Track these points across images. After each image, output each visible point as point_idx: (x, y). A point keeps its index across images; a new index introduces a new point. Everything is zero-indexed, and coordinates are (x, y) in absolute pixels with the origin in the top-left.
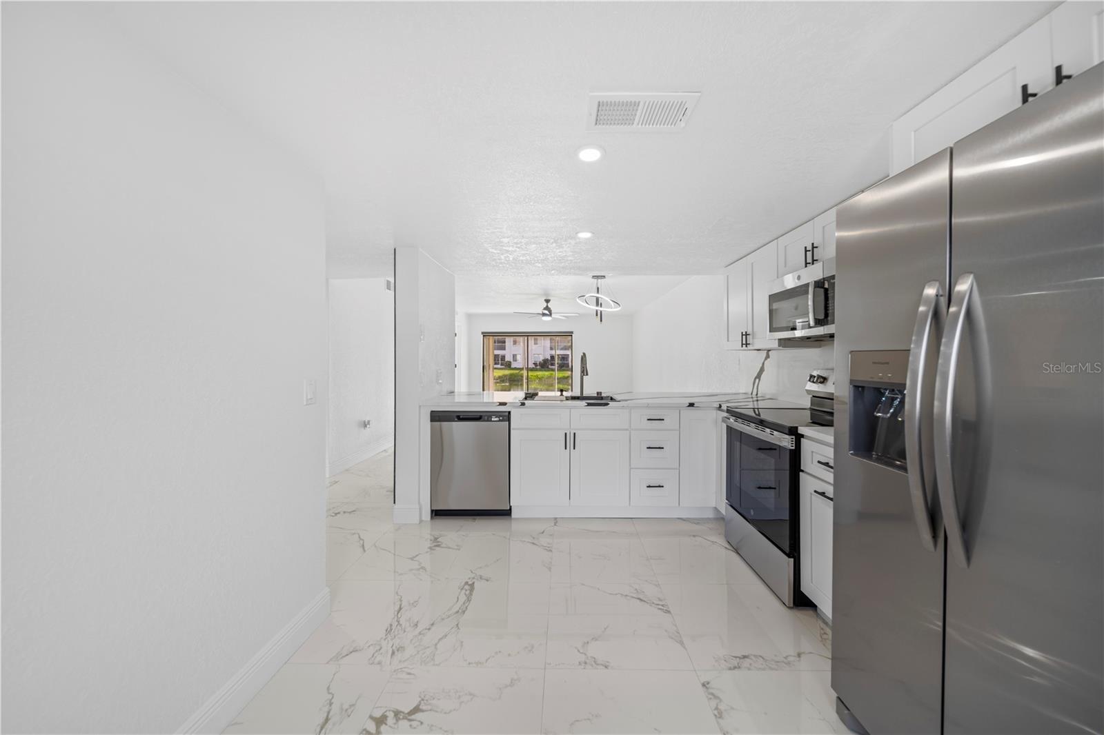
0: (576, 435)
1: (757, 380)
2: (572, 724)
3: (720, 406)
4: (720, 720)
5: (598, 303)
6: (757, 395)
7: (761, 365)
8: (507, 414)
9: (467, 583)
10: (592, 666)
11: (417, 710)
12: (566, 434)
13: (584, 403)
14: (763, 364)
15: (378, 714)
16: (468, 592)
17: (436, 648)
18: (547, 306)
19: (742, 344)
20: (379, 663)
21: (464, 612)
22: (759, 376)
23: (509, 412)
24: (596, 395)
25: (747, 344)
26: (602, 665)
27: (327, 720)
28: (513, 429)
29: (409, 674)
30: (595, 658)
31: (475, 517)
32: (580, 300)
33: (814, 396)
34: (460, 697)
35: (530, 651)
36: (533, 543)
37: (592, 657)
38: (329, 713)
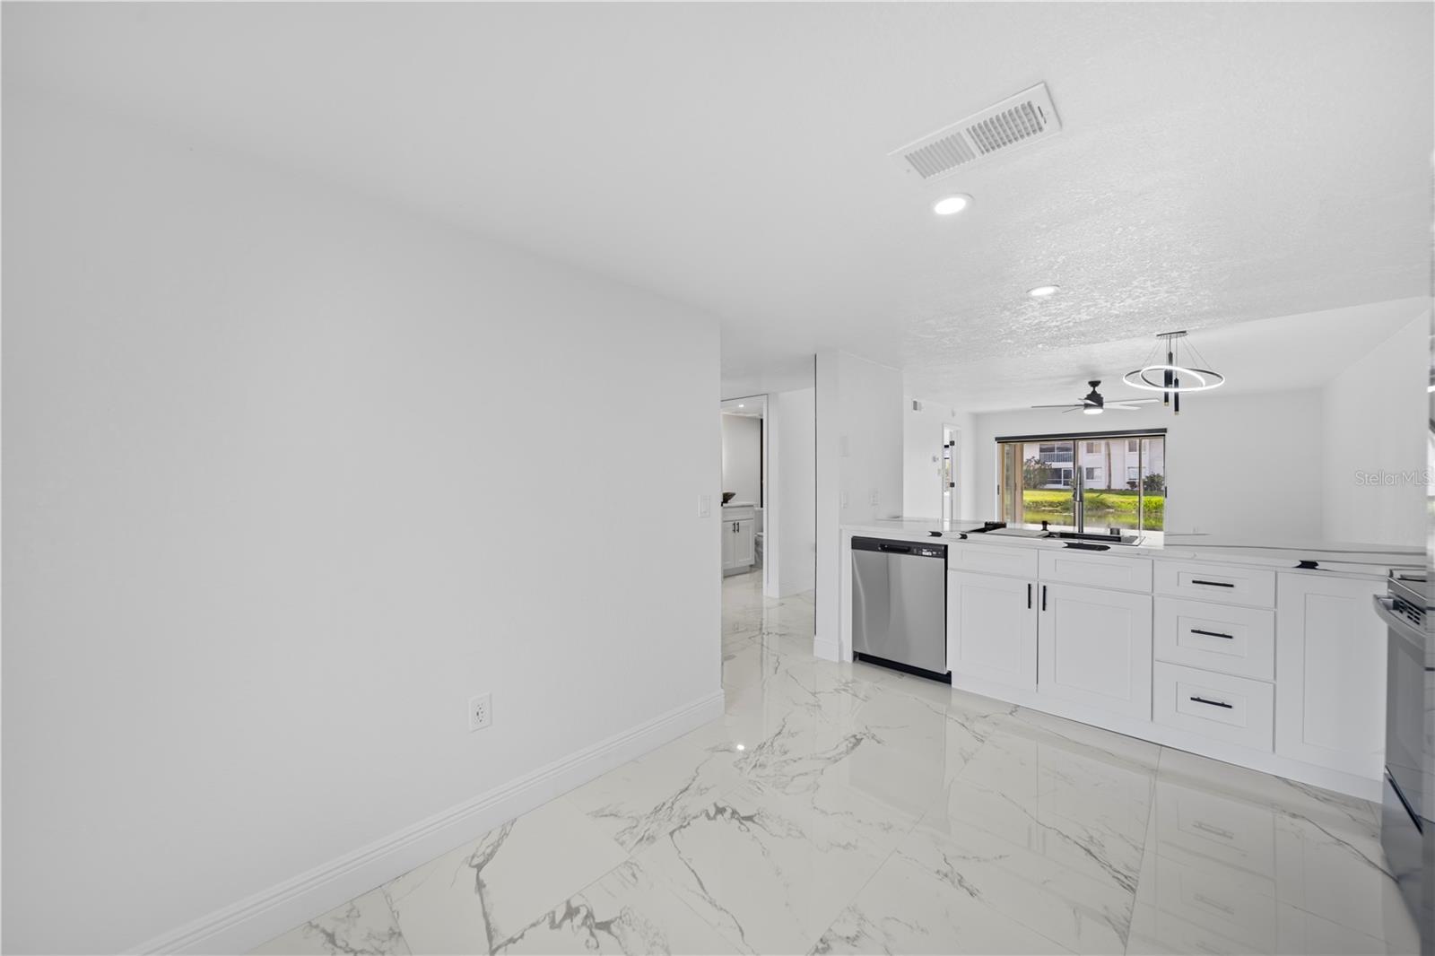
0: (1047, 588)
3: (1391, 574)
5: (1169, 379)
8: (943, 548)
9: (854, 736)
10: (953, 883)
11: (750, 818)
12: (1031, 586)
13: (1063, 542)
15: (721, 805)
16: (850, 745)
17: (792, 780)
18: (1094, 392)
20: (741, 768)
21: (836, 761)
23: (946, 546)
26: (968, 889)
27: (687, 789)
28: (952, 569)
29: (759, 789)
30: (962, 878)
31: (904, 673)
34: (790, 829)
35: (885, 829)
36: (964, 725)
37: (959, 875)
38: (690, 785)
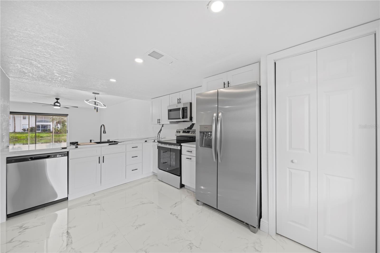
0: (104, 157)
1: (159, 133)
2: (144, 243)
3: (155, 141)
4: (178, 218)
5: (95, 104)
6: (159, 137)
7: (161, 129)
8: (67, 153)
10: (140, 227)
12: (99, 157)
13: (108, 144)
14: (161, 128)
18: (57, 101)
19: (158, 123)
22: (160, 132)
23: (68, 152)
24: (107, 141)
25: (159, 123)
28: (71, 159)
32: (86, 101)
33: (177, 136)
36: (89, 205)
37: (138, 225)
